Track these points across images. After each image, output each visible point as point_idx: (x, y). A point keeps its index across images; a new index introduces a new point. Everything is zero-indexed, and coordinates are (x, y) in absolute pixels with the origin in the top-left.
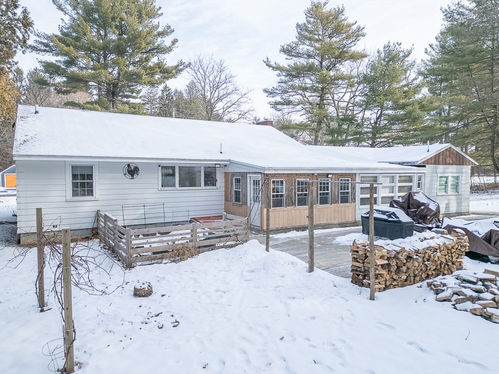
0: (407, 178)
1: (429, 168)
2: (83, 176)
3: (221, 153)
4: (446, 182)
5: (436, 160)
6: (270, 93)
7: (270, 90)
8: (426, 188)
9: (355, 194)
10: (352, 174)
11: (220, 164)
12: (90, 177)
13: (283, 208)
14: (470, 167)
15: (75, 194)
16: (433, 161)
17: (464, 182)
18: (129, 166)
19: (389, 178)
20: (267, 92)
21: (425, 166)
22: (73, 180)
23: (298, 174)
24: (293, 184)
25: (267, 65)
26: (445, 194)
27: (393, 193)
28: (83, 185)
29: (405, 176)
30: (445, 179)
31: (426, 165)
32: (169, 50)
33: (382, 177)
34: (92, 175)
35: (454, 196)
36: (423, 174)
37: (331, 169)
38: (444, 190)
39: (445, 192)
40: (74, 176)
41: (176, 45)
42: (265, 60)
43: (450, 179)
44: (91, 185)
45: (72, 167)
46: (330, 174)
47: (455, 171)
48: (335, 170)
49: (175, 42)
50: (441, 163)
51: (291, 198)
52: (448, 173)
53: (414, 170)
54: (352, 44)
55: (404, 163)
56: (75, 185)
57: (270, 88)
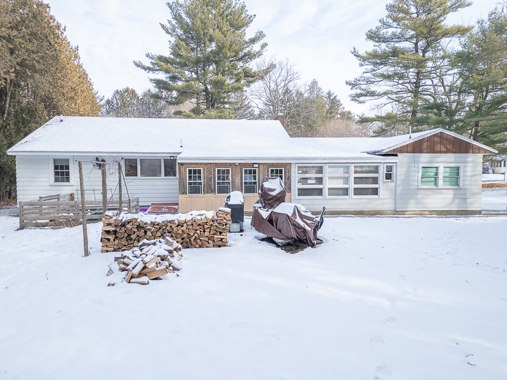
0: (372, 169)
1: (402, 158)
2: (62, 167)
3: (181, 147)
4: (437, 174)
5: (416, 148)
6: (353, 85)
7: (353, 82)
8: (398, 179)
9: (290, 184)
10: (286, 163)
11: (173, 157)
12: (67, 167)
13: (200, 194)
14: (481, 155)
15: (56, 180)
16: (410, 149)
17: (469, 174)
18: (97, 159)
19: (342, 169)
20: (350, 84)
21: (396, 155)
22: (55, 169)
23: (218, 163)
24: (213, 173)
25: (355, 55)
26: (435, 187)
27: (348, 184)
28: (62, 174)
29: (368, 167)
30: (434, 170)
31: (398, 154)
32: (259, 54)
33: (329, 167)
34: (69, 166)
35: (452, 190)
36: (395, 164)
37: (255, 159)
38: (433, 183)
39: (435, 185)
40: (56, 167)
41: (265, 49)
42: (353, 51)
43: (441, 170)
44: (68, 174)
45: (54, 160)
46: (256, 164)
47: (452, 160)
48: (260, 159)
49: (264, 46)
50: (426, 151)
51: (210, 186)
52: (438, 162)
53: (380, 159)
54: (442, 18)
55: (376, 152)
56: (56, 173)
57: (352, 80)
